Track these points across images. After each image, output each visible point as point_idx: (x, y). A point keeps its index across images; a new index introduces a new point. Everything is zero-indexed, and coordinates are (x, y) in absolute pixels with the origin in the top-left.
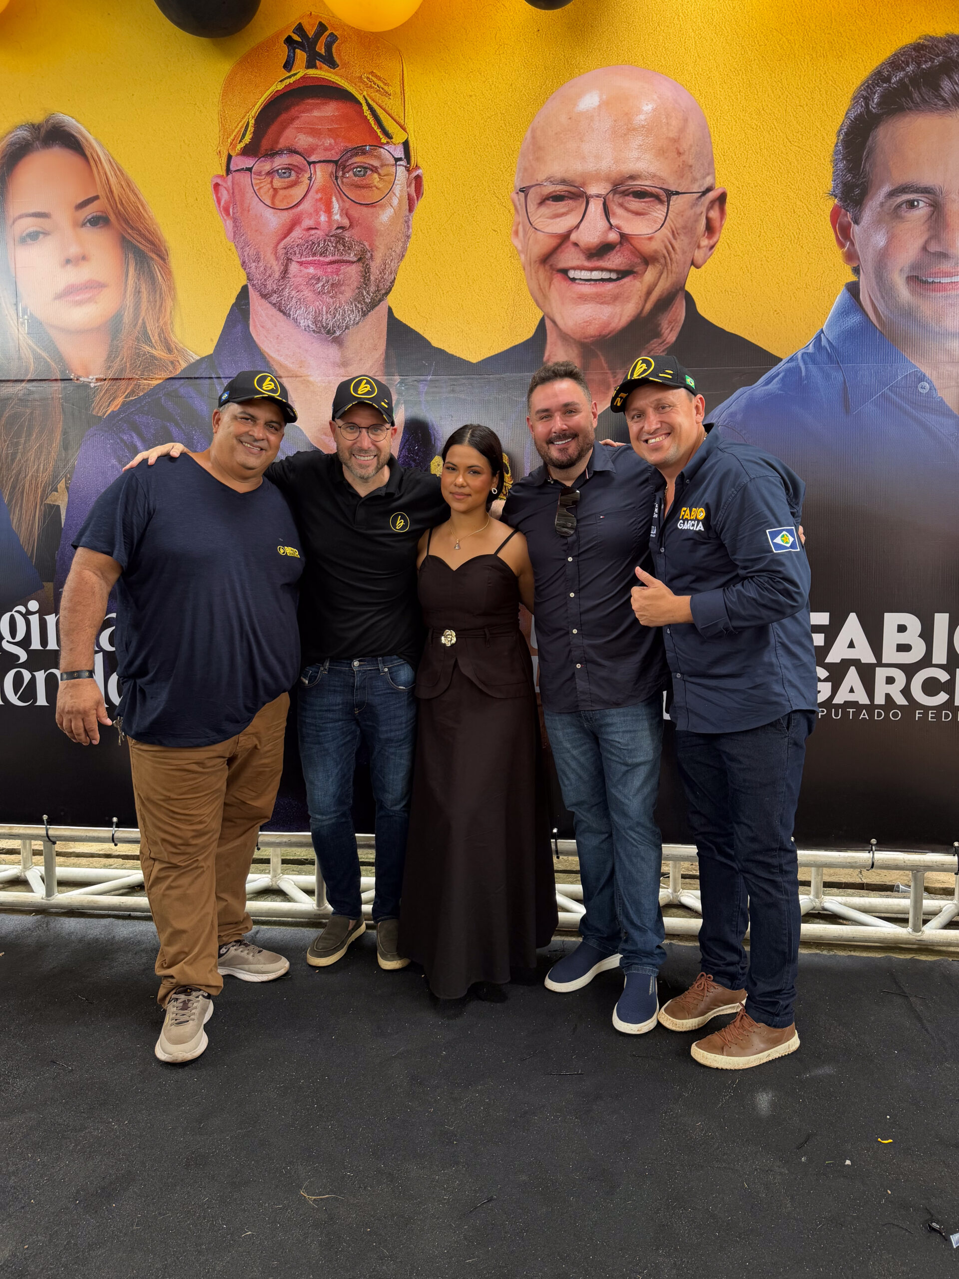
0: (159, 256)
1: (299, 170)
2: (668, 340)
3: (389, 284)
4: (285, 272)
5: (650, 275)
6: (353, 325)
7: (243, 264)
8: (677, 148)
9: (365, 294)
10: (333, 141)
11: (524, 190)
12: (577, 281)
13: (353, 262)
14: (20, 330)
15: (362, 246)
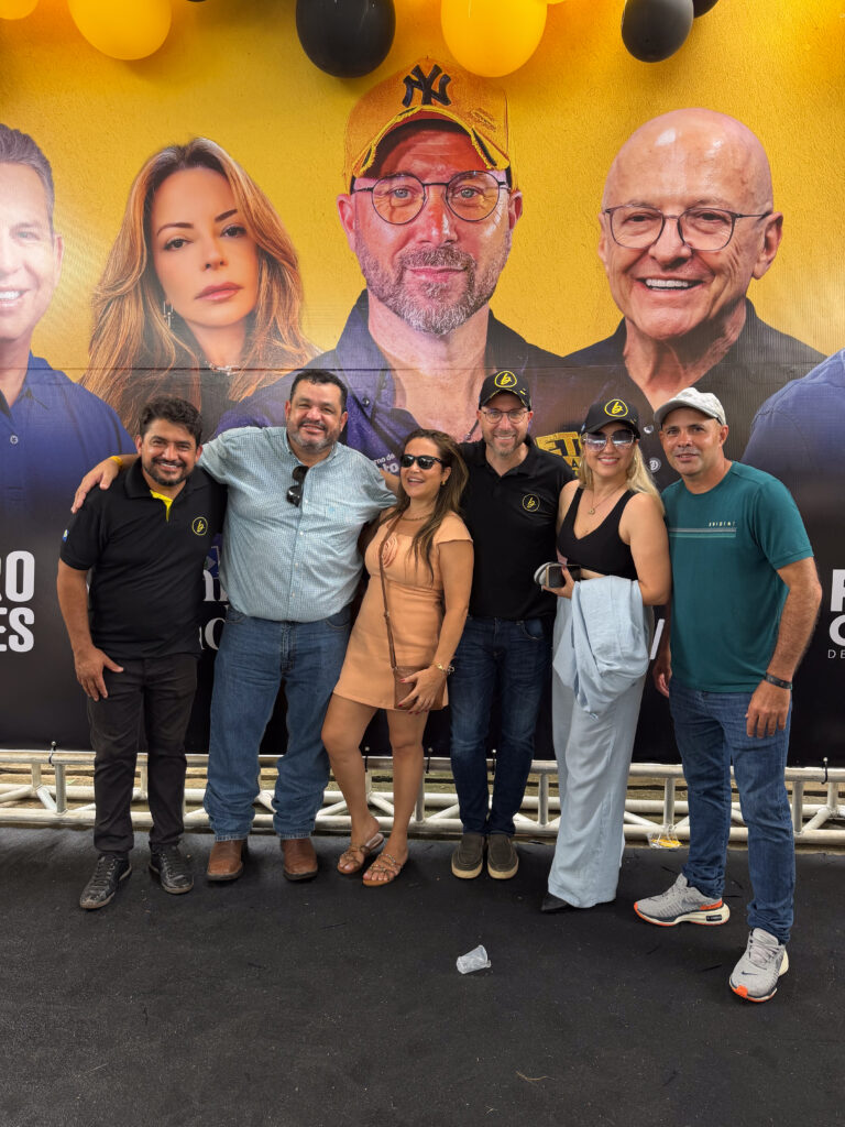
0: (289, 263)
1: (414, 191)
2: (730, 340)
3: (490, 290)
4: (400, 279)
5: (716, 285)
6: (459, 325)
7: (364, 271)
8: (741, 178)
9: (469, 298)
10: (444, 167)
11: (610, 211)
12: (654, 289)
13: (460, 271)
14: (164, 324)
15: (468, 257)
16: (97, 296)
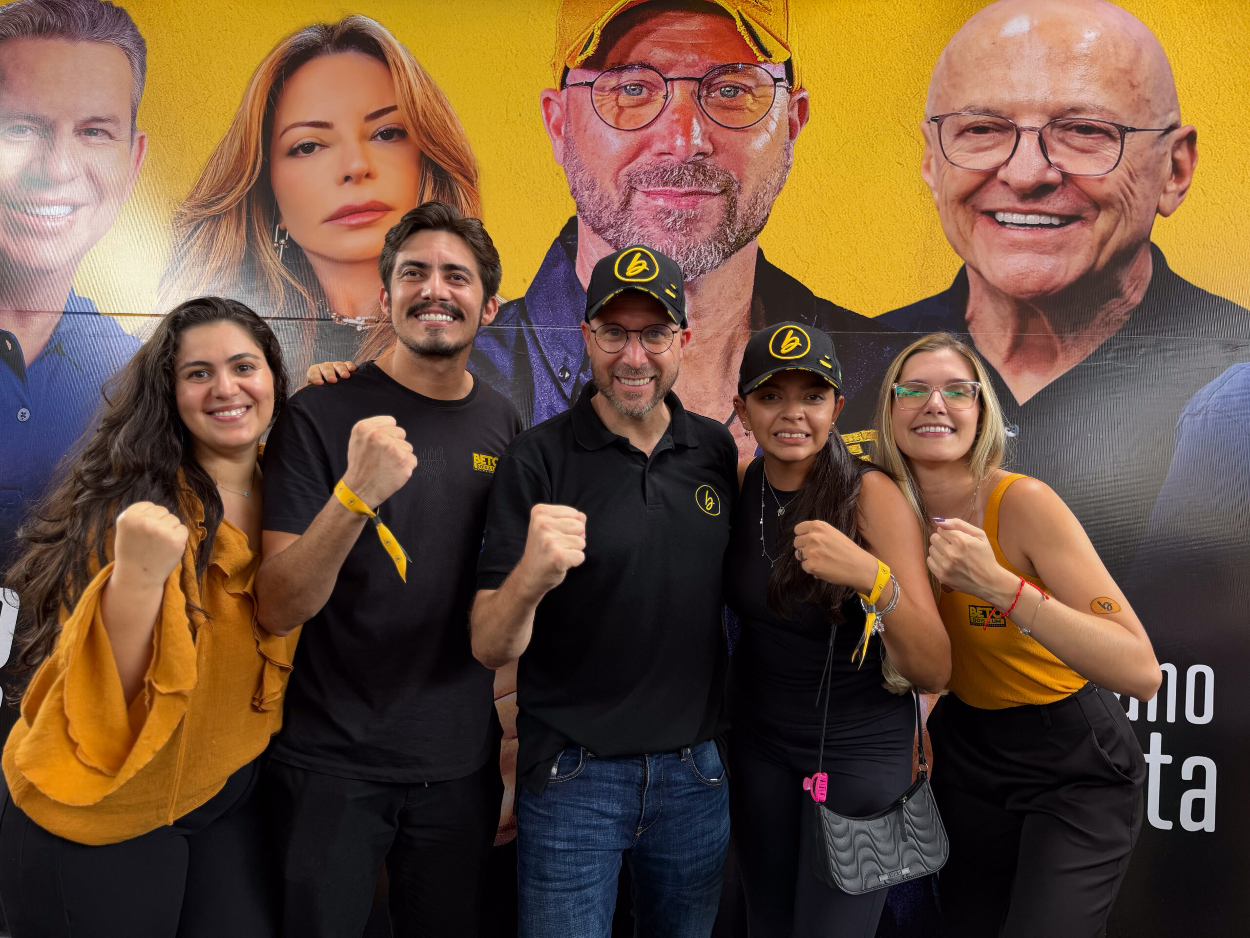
0: (465, 177)
1: (652, 87)
2: (1131, 301)
3: (760, 221)
4: (627, 203)
5: (1103, 222)
6: (711, 268)
7: (574, 192)
8: (1129, 81)
9: (728, 232)
10: (696, 57)
11: (938, 120)
12: (1008, 226)
13: (715, 195)
14: (272, 256)
15: (728, 176)
16: (182, 215)
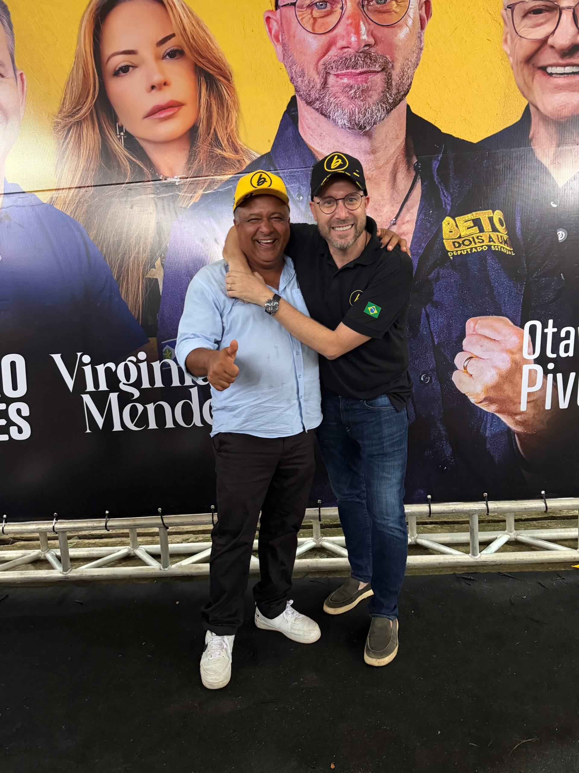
0: (225, 78)
1: (333, 2)
3: (407, 87)
4: (325, 83)
6: (380, 121)
7: (292, 79)
9: (388, 96)
11: (511, 7)
12: (554, 75)
13: (378, 72)
14: (118, 144)
15: (385, 59)
16: (58, 123)
